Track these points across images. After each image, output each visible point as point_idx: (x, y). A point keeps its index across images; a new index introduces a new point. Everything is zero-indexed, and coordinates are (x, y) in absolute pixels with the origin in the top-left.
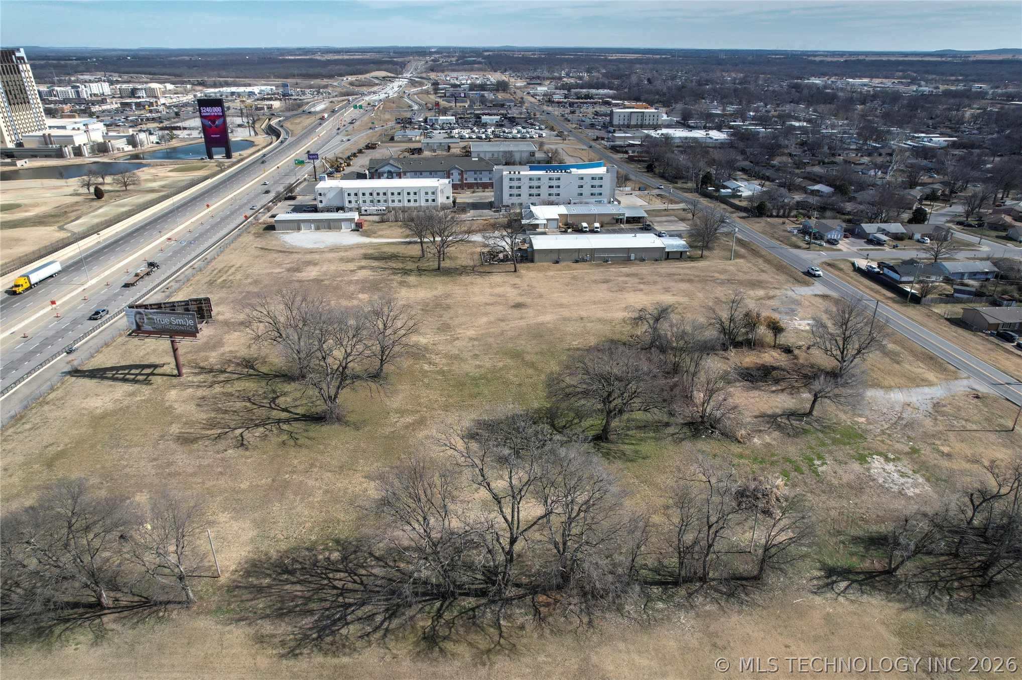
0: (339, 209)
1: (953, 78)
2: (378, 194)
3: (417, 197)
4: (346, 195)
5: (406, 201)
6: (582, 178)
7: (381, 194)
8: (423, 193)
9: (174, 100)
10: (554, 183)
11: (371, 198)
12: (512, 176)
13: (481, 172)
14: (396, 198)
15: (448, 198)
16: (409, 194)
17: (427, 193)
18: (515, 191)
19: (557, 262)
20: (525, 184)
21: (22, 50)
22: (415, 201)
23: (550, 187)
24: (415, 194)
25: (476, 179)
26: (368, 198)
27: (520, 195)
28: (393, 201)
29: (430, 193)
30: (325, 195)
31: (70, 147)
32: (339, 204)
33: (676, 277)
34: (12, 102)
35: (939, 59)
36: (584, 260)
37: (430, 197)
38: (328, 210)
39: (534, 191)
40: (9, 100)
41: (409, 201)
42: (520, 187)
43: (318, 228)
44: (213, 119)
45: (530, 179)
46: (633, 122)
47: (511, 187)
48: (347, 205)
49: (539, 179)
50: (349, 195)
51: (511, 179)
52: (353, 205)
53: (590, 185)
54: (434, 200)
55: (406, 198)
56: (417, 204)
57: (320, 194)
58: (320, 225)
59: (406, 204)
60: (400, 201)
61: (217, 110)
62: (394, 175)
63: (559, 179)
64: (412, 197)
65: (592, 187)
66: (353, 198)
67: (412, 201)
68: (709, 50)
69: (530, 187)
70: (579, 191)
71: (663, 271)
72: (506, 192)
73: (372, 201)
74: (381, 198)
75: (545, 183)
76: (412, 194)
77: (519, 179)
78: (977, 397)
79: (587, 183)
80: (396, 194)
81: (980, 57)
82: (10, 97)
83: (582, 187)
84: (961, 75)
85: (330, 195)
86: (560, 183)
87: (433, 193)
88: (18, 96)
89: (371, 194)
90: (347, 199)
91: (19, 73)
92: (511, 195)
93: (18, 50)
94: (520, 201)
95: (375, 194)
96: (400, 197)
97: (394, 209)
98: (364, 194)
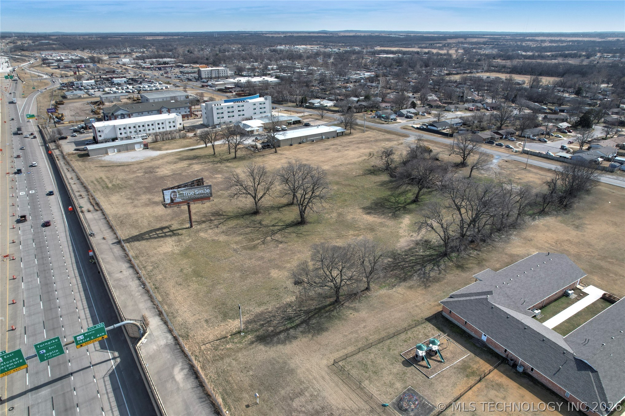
0: (114, 140)
1: (340, 44)
2: (139, 126)
3: (164, 126)
4: (118, 129)
5: (157, 129)
6: (255, 104)
7: (141, 126)
8: (167, 123)
10: (241, 109)
11: (135, 130)
12: (218, 107)
13: (179, 108)
14: (151, 127)
15: (180, 124)
16: (158, 124)
17: (170, 122)
18: (221, 115)
19: (291, 145)
20: (225, 111)
22: (163, 128)
23: (239, 111)
24: (163, 123)
25: (185, 112)
26: (133, 130)
27: (223, 118)
28: (149, 130)
29: (172, 122)
30: (102, 131)
32: (113, 136)
33: (354, 142)
35: (325, 35)
36: (303, 142)
37: (172, 125)
38: (106, 141)
39: (231, 114)
41: (159, 128)
42: (223, 113)
43: (119, 151)
45: (228, 108)
46: (213, 76)
47: (218, 113)
48: (119, 136)
49: (233, 107)
51: (217, 109)
52: (124, 135)
53: (259, 108)
54: (174, 126)
55: (157, 127)
56: (164, 130)
57: (99, 131)
58: (120, 149)
59: (158, 131)
60: (153, 129)
62: (126, 116)
63: (243, 106)
64: (161, 126)
66: (123, 131)
67: (161, 128)
68: (194, 32)
69: (228, 112)
70: (254, 111)
71: (345, 141)
72: (215, 116)
73: (135, 132)
74: (142, 128)
75: (236, 109)
76: (161, 124)
77: (222, 108)
78: (506, 162)
80: (150, 125)
81: (342, 34)
83: (255, 109)
84: (343, 43)
85: (106, 131)
86: (244, 108)
87: (174, 122)
89: (135, 127)
90: (119, 132)
92: (218, 118)
94: (224, 121)
95: (137, 127)
96: (153, 127)
97: (160, 133)
98: (130, 128)
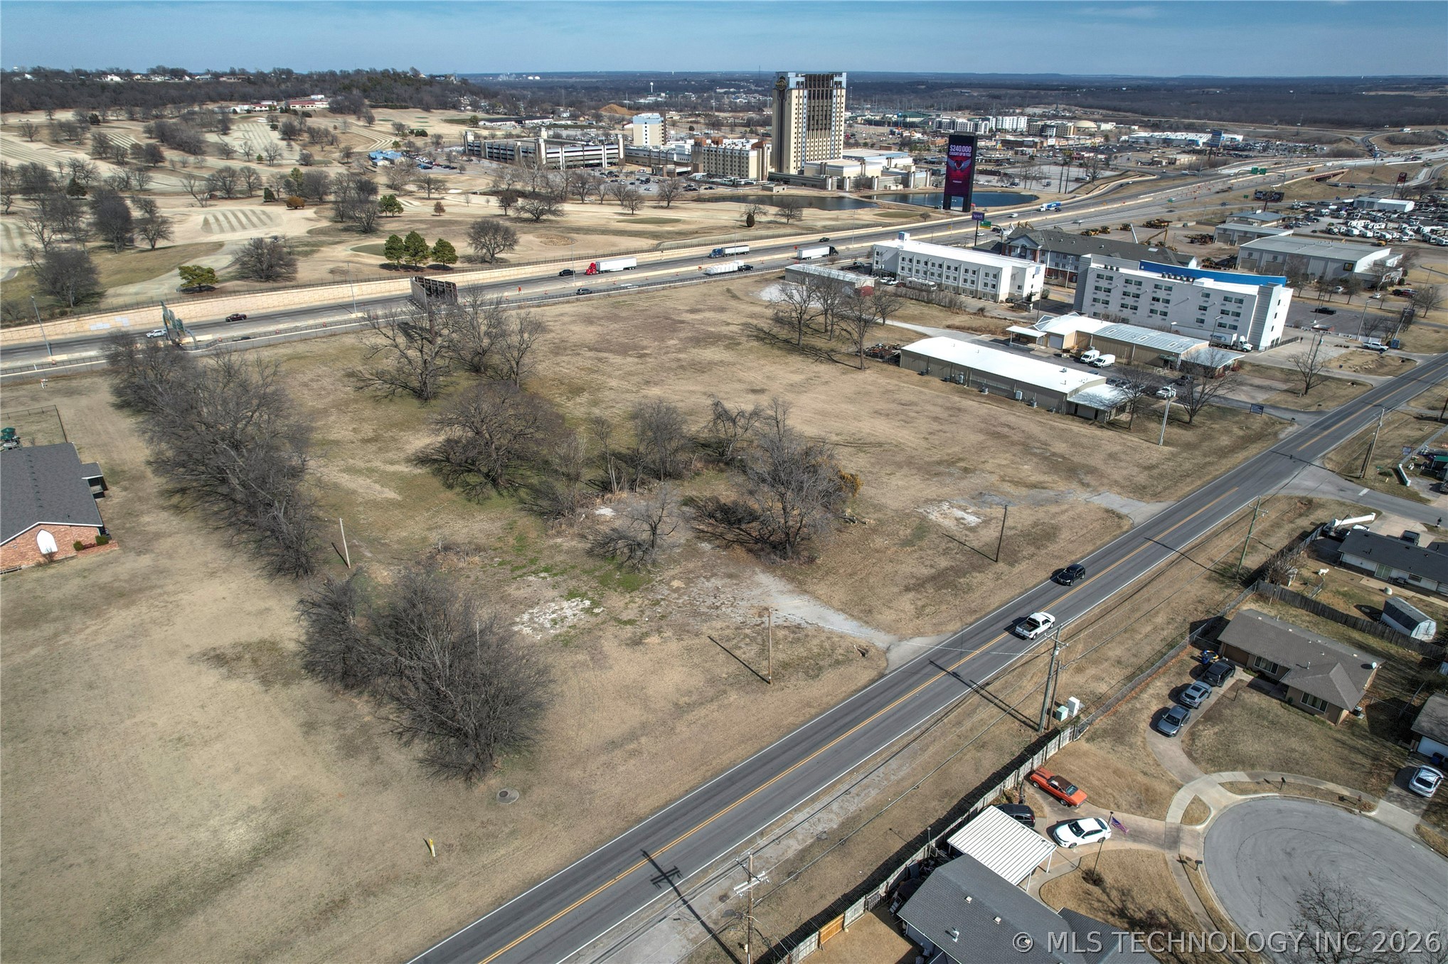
0: (892, 275)
2: (933, 264)
3: (975, 277)
4: (901, 259)
5: (962, 280)
6: (1208, 296)
7: (937, 265)
8: (982, 274)
9: (1082, 142)
10: (1162, 294)
11: (925, 268)
12: (1101, 271)
14: (952, 273)
16: (967, 271)
17: (987, 275)
18: (1102, 295)
20: (1118, 286)
21: (844, 75)
22: (973, 282)
23: (1154, 299)
24: (974, 272)
26: (921, 267)
27: (1107, 303)
28: (948, 277)
29: (990, 275)
30: (880, 254)
31: (835, 179)
32: (893, 269)
34: (811, 127)
37: (990, 280)
39: (1130, 301)
40: (809, 125)
41: (965, 280)
42: (1109, 291)
44: (959, 160)
45: (1127, 281)
47: (1097, 288)
48: (901, 271)
49: (1140, 284)
50: (903, 259)
51: (1098, 276)
52: (906, 273)
54: (992, 285)
55: (963, 276)
56: (974, 287)
57: (877, 254)
59: (961, 284)
60: (955, 279)
61: (966, 150)
62: (1029, 252)
64: (969, 276)
65: (1223, 312)
66: (906, 263)
67: (969, 281)
69: (1125, 294)
70: (1199, 314)
73: (925, 273)
74: (936, 270)
75: (1147, 292)
76: (970, 272)
77: (1111, 278)
79: (1216, 304)
80: (952, 268)
82: (812, 122)
83: (1205, 309)
85: (887, 257)
86: (1173, 297)
87: (994, 276)
88: (820, 122)
90: (901, 264)
91: (831, 98)
92: (1095, 300)
93: (840, 74)
94: (1106, 312)
95: (930, 264)
96: (956, 274)
97: (946, 287)
98: (918, 262)
